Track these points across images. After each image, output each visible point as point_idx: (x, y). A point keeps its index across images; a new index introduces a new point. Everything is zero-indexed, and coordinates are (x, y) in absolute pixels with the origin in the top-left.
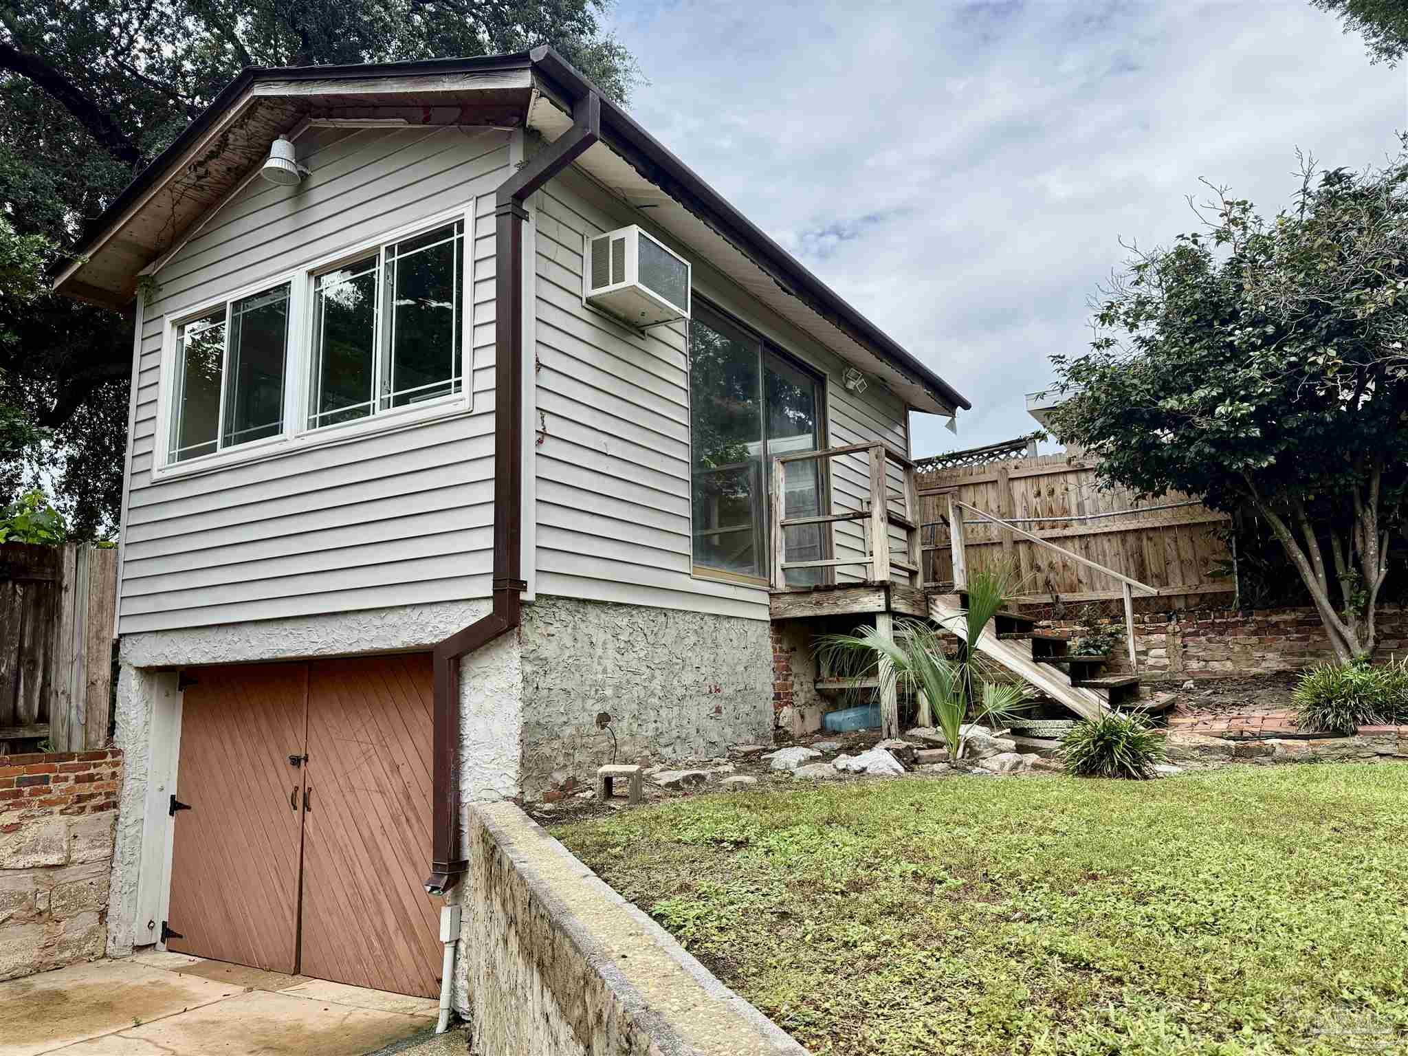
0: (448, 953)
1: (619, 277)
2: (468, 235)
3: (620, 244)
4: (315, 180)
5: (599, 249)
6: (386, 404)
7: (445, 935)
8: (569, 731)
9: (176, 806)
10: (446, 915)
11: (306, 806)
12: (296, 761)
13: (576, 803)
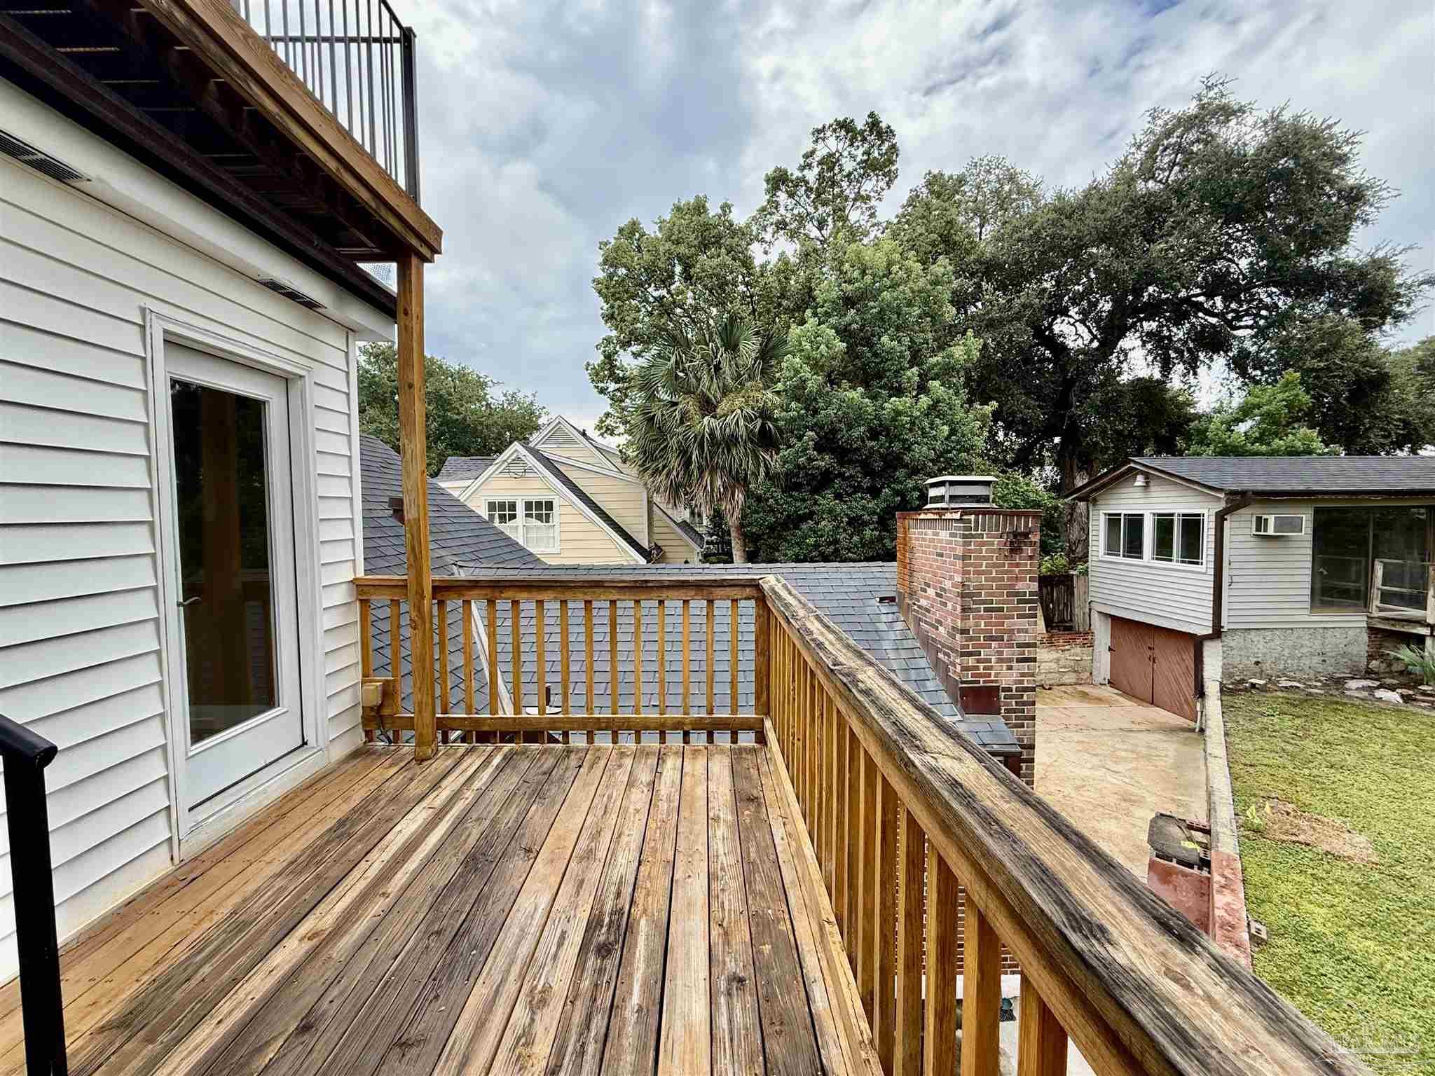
0: (1199, 714)
1: (1265, 530)
2: (1206, 518)
3: (1266, 520)
4: (1151, 484)
5: (1259, 519)
6: (1177, 561)
7: (1198, 709)
8: (1240, 666)
9: (1110, 649)
10: (1198, 705)
11: (1154, 661)
12: (1150, 648)
13: (1241, 687)
